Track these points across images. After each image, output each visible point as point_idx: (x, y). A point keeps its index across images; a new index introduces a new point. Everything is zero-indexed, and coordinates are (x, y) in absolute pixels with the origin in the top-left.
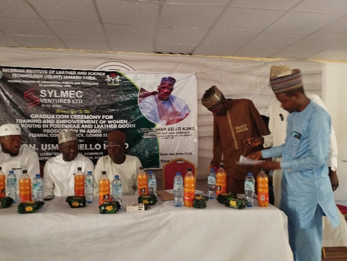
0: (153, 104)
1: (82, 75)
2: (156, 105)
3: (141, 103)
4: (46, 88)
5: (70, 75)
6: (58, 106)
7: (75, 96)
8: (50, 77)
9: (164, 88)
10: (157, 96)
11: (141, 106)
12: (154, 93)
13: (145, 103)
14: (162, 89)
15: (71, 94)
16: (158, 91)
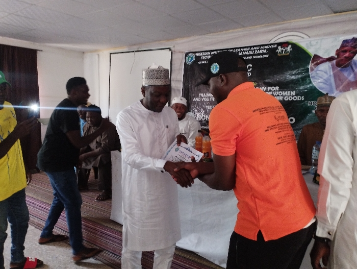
0: (328, 72)
1: (254, 50)
2: (332, 73)
3: (313, 72)
9: (345, 51)
10: (334, 62)
11: (313, 75)
12: (330, 59)
13: (318, 72)
14: (342, 54)
16: (336, 57)
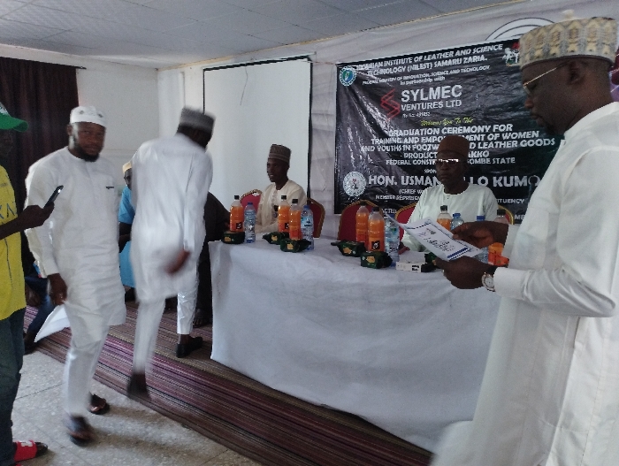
1: (463, 57)
4: (409, 88)
5: (445, 59)
6: (424, 114)
7: (450, 94)
8: (416, 68)
15: (444, 92)
